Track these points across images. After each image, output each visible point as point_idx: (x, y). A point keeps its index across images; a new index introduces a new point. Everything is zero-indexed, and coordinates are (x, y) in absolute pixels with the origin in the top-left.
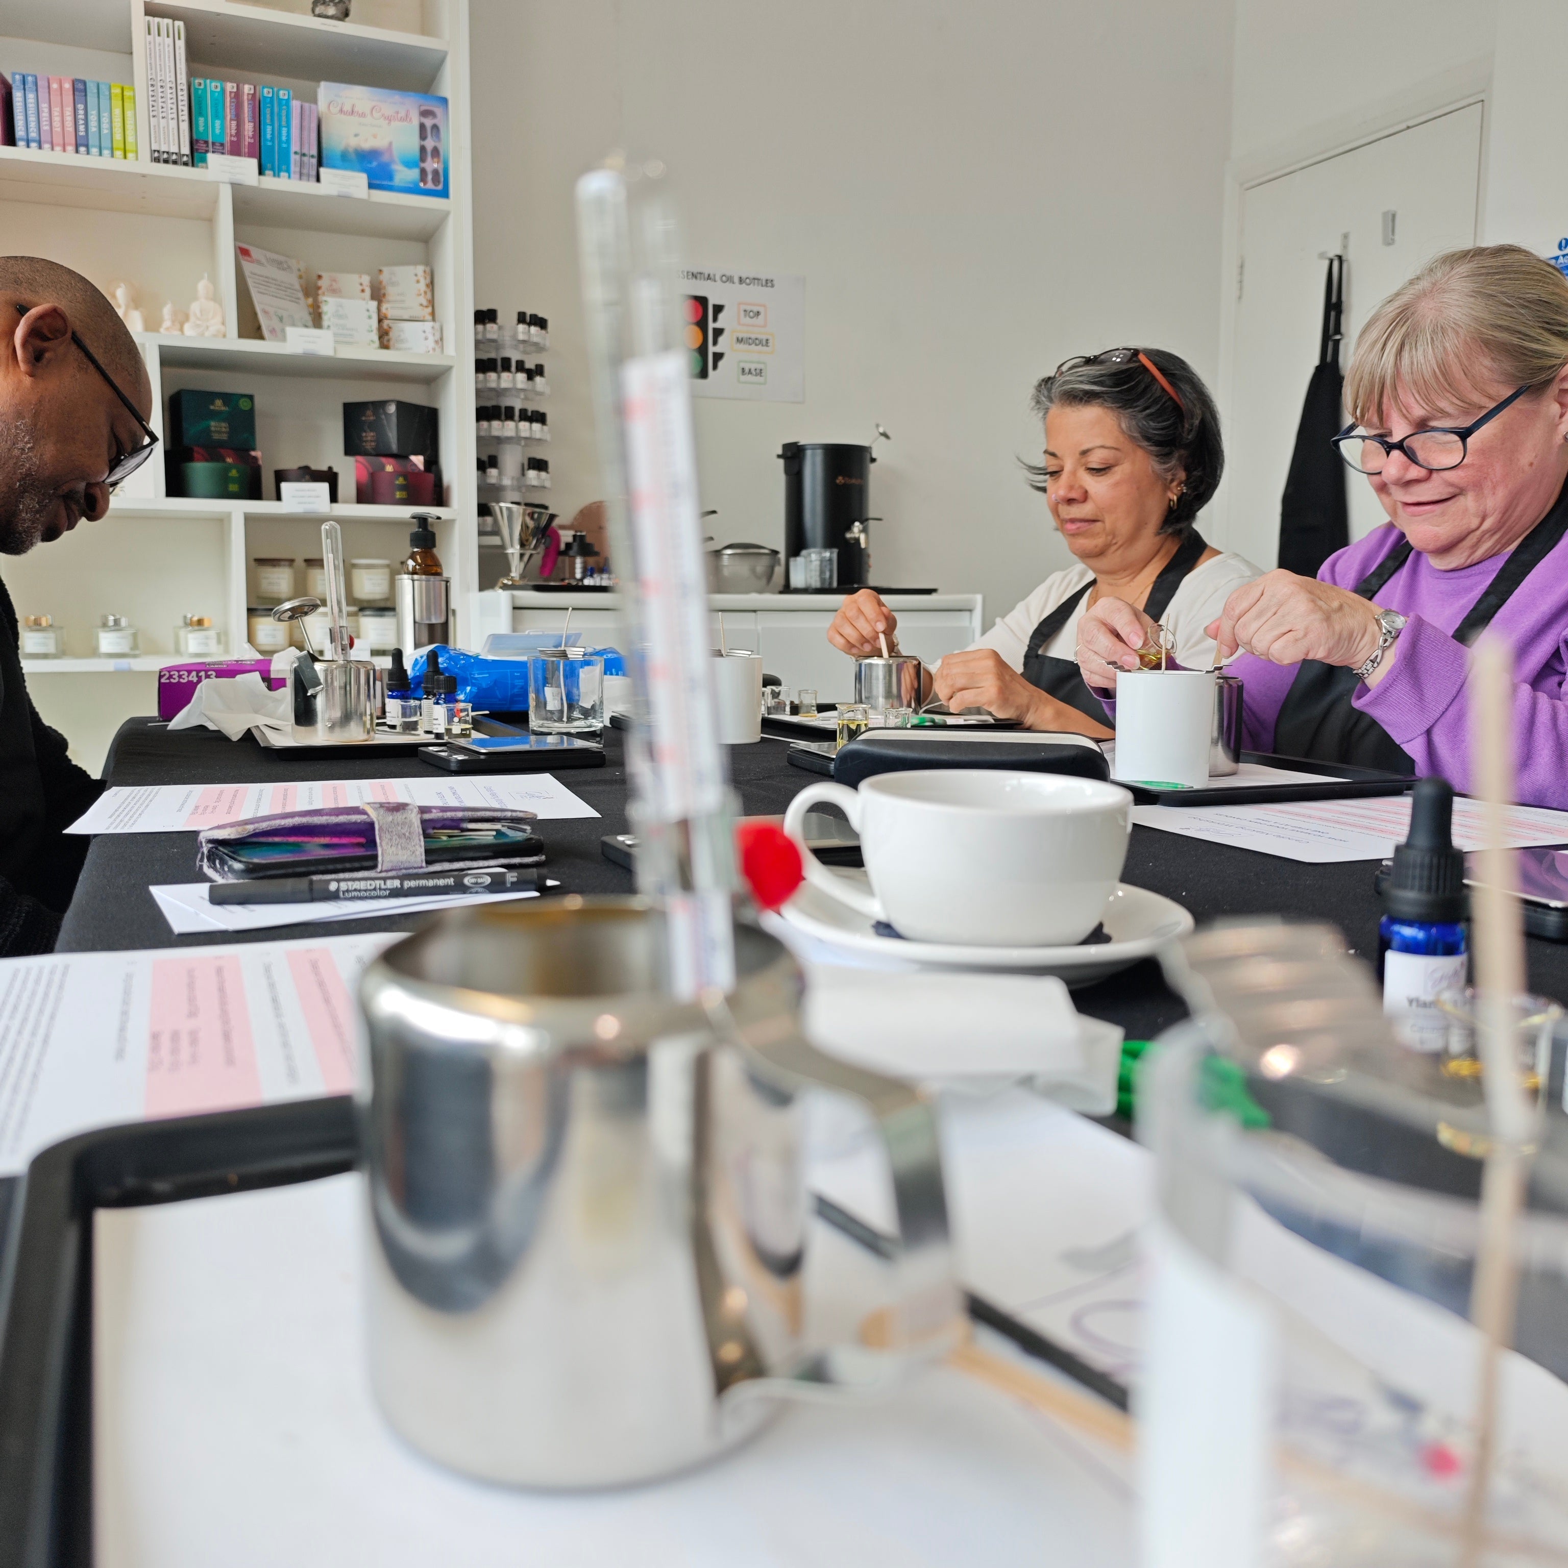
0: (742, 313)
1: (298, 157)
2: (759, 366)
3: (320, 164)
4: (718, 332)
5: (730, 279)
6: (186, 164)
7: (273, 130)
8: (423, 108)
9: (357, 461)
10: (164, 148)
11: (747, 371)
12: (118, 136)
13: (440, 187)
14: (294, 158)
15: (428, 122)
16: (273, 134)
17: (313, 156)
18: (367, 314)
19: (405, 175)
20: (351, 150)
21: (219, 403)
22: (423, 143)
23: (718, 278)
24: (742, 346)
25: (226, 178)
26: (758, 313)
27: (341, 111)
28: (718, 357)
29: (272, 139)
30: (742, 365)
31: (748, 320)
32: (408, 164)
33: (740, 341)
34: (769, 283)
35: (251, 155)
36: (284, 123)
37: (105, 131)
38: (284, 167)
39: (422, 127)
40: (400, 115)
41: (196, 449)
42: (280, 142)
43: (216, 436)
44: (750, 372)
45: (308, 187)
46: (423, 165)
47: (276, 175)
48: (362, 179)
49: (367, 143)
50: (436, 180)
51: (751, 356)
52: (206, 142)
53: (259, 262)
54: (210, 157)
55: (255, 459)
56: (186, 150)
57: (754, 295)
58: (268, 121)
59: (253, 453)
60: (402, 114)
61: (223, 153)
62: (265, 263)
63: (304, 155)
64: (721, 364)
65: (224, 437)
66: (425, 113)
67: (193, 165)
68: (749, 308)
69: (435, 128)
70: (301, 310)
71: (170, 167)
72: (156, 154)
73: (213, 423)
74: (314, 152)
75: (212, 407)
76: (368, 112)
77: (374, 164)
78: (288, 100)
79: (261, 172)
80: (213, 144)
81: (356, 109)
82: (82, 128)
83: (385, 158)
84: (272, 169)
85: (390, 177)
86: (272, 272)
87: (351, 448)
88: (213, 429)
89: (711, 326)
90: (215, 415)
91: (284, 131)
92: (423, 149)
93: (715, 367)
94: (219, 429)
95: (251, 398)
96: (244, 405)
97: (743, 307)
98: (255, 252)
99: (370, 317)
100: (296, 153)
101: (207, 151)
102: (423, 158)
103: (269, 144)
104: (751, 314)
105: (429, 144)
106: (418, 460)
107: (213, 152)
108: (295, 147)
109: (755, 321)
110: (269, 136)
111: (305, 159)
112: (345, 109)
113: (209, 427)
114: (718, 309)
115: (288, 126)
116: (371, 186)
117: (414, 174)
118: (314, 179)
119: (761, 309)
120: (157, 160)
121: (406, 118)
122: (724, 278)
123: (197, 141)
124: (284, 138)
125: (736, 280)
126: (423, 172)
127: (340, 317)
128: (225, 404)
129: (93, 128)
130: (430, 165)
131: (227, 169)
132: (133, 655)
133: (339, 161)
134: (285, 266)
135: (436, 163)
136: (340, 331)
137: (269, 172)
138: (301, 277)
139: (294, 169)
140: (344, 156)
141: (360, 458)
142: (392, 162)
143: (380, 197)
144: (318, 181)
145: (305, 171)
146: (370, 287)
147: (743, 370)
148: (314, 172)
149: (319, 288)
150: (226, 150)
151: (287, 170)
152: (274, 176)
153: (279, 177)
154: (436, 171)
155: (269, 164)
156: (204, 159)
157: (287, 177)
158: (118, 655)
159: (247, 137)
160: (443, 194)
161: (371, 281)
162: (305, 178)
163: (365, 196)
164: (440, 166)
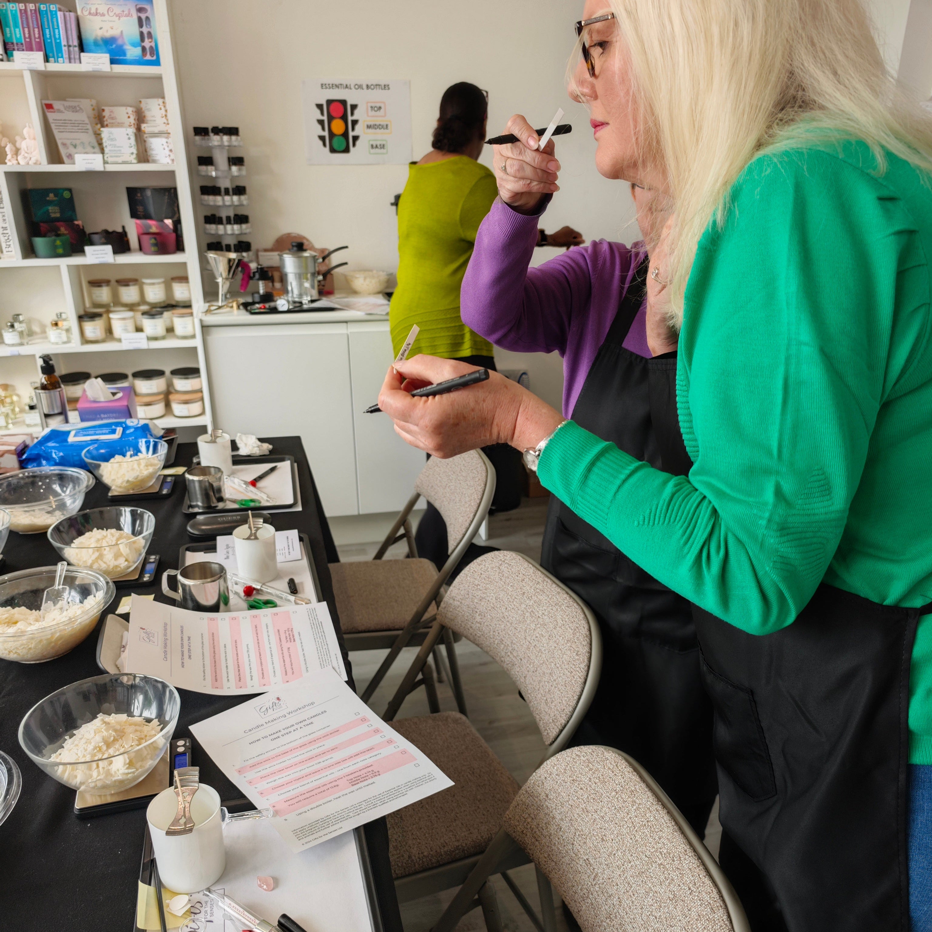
0: (370, 109)
1: (66, 48)
2: (382, 143)
3: (81, 50)
4: (355, 122)
5: (360, 87)
6: (2, 60)
7: (50, 31)
8: (138, 7)
9: (136, 224)
11: (374, 146)
13: (154, 58)
14: (65, 49)
15: (143, 16)
16: (50, 34)
17: (75, 46)
18: (128, 136)
19: (133, 52)
20: (99, 38)
21: (51, 195)
22: (141, 30)
23: (352, 87)
24: (370, 131)
25: (25, 67)
26: (380, 108)
27: (90, 13)
28: (355, 138)
30: (371, 143)
31: (373, 113)
32: (134, 45)
33: (369, 127)
34: (386, 87)
35: (39, 50)
36: (56, 27)
38: (60, 55)
39: (140, 19)
40: (125, 13)
41: (42, 224)
42: (55, 39)
43: (53, 215)
44: (377, 147)
45: (73, 67)
46: (143, 44)
47: (56, 61)
48: (105, 58)
49: (108, 34)
50: (152, 54)
51: (378, 136)
52: (13, 43)
53: (59, 111)
54: (16, 53)
55: (78, 225)
57: (376, 96)
58: (46, 27)
59: (76, 222)
60: (126, 12)
61: (23, 50)
62: (64, 110)
63: (70, 46)
64: (358, 143)
65: (58, 215)
66: (140, 10)
67: (9, 60)
68: (373, 105)
69: (147, 18)
70: (89, 138)
73: (50, 208)
74: (76, 43)
75: (48, 199)
76: (106, 13)
77: (114, 46)
78: (56, 11)
79: (47, 60)
80: (17, 44)
81: (98, 12)
83: (120, 42)
84: (53, 57)
85: (124, 54)
86: (69, 116)
87: (134, 215)
88: (50, 211)
89: (350, 118)
90: (50, 203)
91: (57, 31)
92: (142, 34)
93: (354, 145)
94: (54, 212)
95: (70, 190)
96: (66, 195)
97: (370, 105)
98: (57, 105)
99: (129, 139)
100: (65, 46)
101: (14, 50)
102: (142, 39)
103: (49, 41)
104: (376, 109)
105: (145, 30)
106: (169, 222)
107: (18, 50)
108: (64, 42)
109: (378, 113)
110: (48, 36)
111: (71, 49)
112: (92, 12)
113: (48, 211)
114: (354, 107)
115: (58, 28)
116: (113, 62)
117: (138, 51)
118: (78, 61)
119: (382, 105)
121: (129, 15)
122: (356, 86)
124: (57, 36)
125: (365, 87)
126: (144, 49)
127: (112, 140)
128: (56, 195)
130: (147, 44)
131: (26, 61)
132: (21, 344)
133: (93, 48)
134: (78, 109)
135: (150, 42)
136: (113, 149)
137: (51, 59)
138: (94, 110)
139: (66, 55)
140: (96, 43)
141: (139, 221)
142: (124, 44)
143: (118, 69)
144: (80, 63)
145: (72, 56)
146: (134, 114)
147: (372, 146)
148: (77, 57)
149: (104, 117)
150: (24, 48)
151: (62, 57)
152: (55, 62)
153: (58, 62)
154: (151, 47)
155: (51, 55)
156: (12, 55)
157: (62, 62)
158: (13, 345)
159: (35, 38)
160: (157, 63)
161: (134, 110)
162: (73, 61)
163: (109, 70)
164: (153, 44)
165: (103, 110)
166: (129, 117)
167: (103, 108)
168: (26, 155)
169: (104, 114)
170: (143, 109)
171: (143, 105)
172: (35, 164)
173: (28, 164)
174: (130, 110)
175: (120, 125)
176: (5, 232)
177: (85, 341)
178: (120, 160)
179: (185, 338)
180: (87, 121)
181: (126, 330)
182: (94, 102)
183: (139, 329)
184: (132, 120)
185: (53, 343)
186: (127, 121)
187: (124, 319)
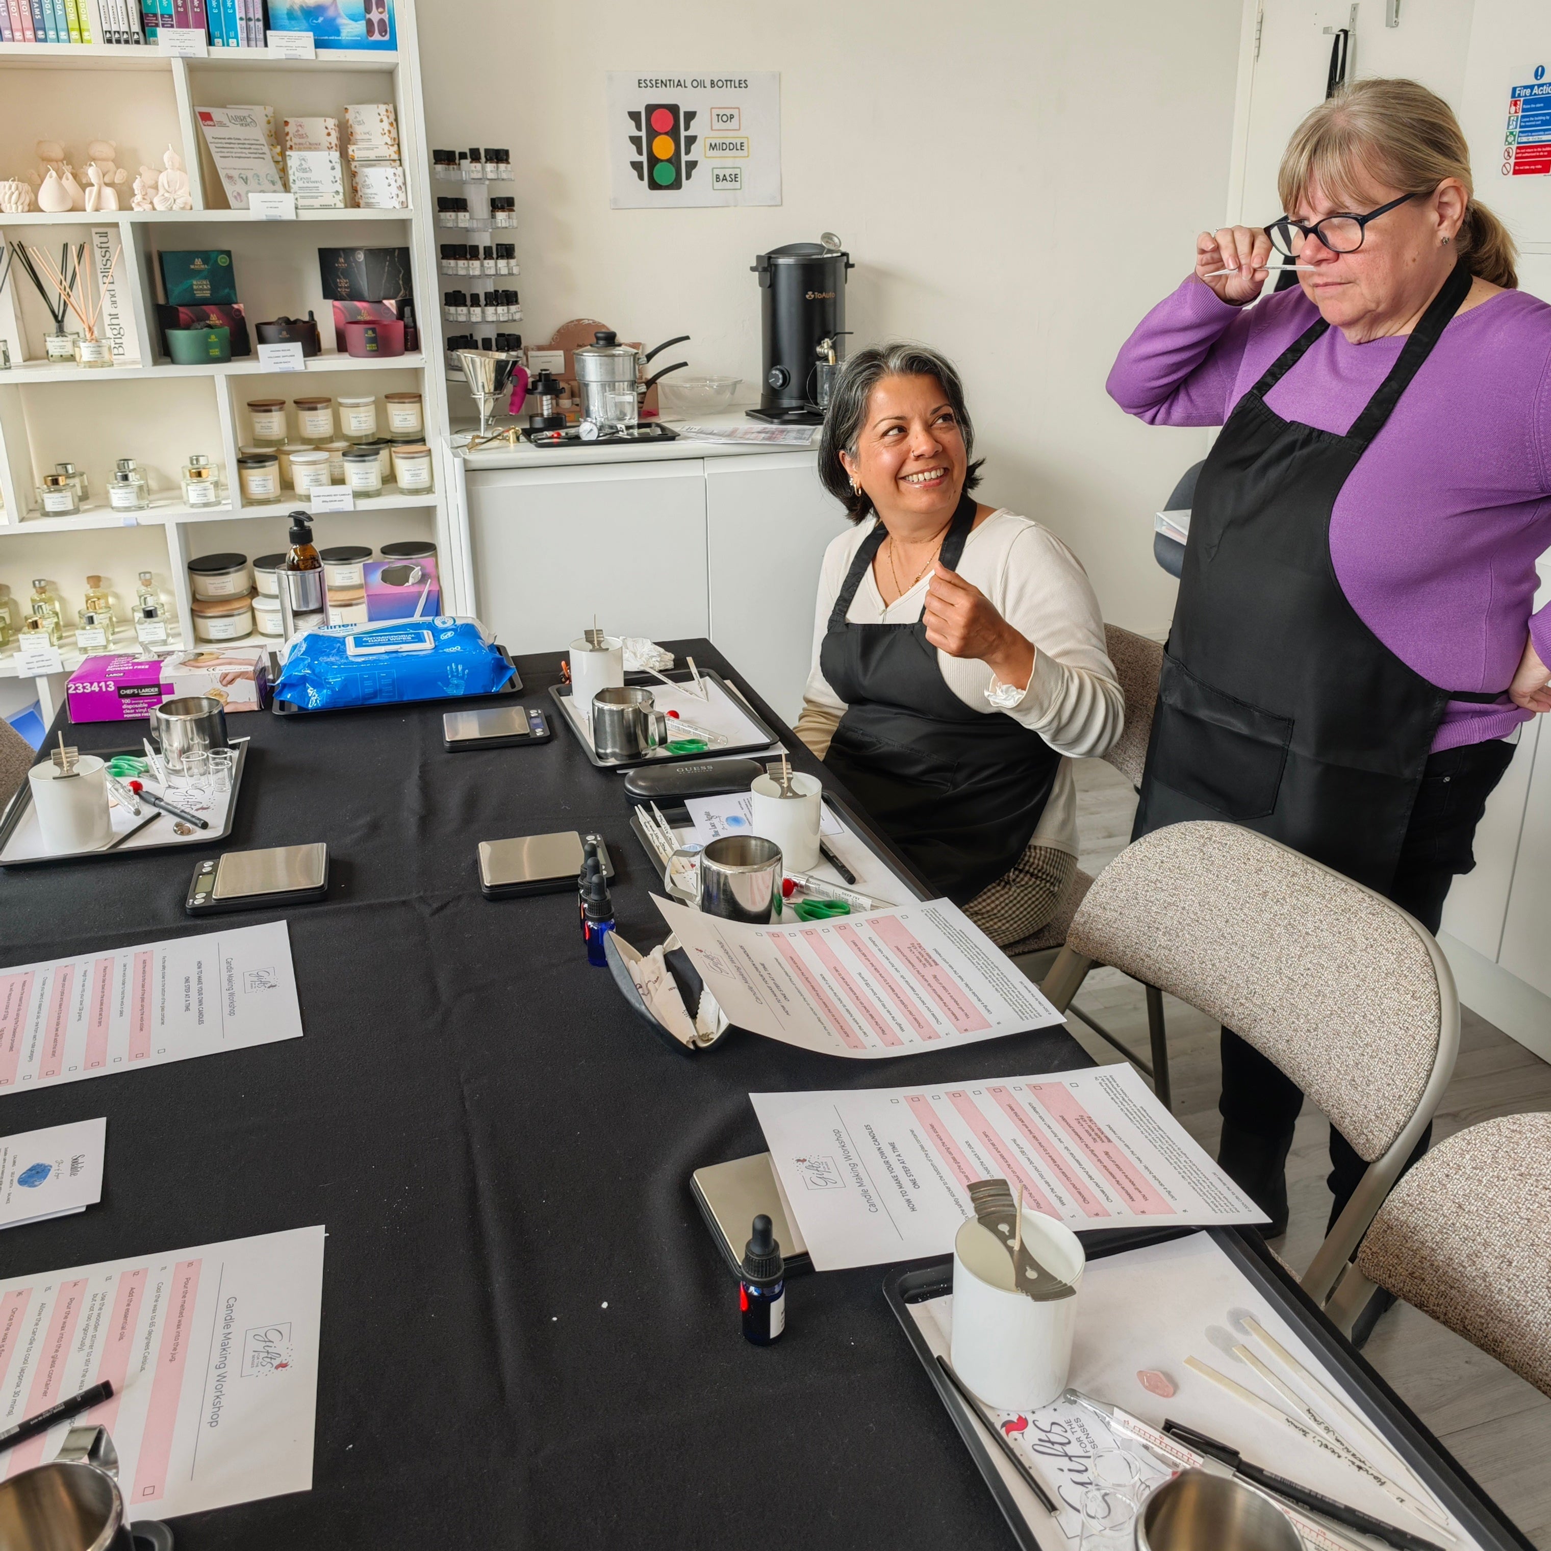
0: (715, 118)
1: (244, 22)
2: (733, 172)
3: (267, 26)
4: (691, 140)
5: (701, 84)
6: (137, 42)
9: (334, 306)
10: (115, 28)
11: (721, 178)
12: (72, 17)
13: (387, 38)
14: (241, 25)
17: (258, 20)
18: (331, 165)
19: (352, 29)
20: (296, 7)
21: (198, 262)
23: (688, 84)
24: (715, 153)
25: (176, 52)
26: (732, 117)
28: (692, 165)
29: (218, 7)
30: (716, 172)
31: (721, 125)
32: (354, 18)
33: (713, 147)
34: (742, 84)
35: (198, 26)
37: (60, 13)
38: (232, 34)
41: (181, 309)
42: (226, 8)
43: (199, 294)
44: (725, 179)
45: (256, 53)
46: (368, 16)
47: (226, 44)
48: (308, 38)
50: (383, 32)
51: (727, 161)
52: (155, 15)
53: (221, 124)
54: (160, 30)
55: (239, 311)
56: (136, 27)
57: (727, 98)
59: (235, 306)
61: (172, 26)
62: (228, 124)
63: (250, 19)
65: (207, 294)
67: (146, 43)
68: (721, 112)
70: (267, 168)
71: (123, 46)
72: (108, 35)
73: (195, 283)
74: (259, 14)
75: (192, 267)
77: (321, 19)
79: (210, 42)
80: (162, 16)
82: (37, 11)
83: (331, 13)
84: (221, 37)
85: (338, 32)
86: (235, 131)
87: (329, 292)
88: (195, 287)
89: (683, 133)
90: (196, 273)
93: (688, 177)
94: (202, 288)
95: (228, 253)
96: (223, 261)
97: (715, 112)
98: (217, 114)
99: (333, 168)
100: (241, 19)
101: (157, 25)
102: (368, 8)
103: (216, 11)
104: (725, 118)
106: (391, 304)
107: (163, 26)
108: (240, 13)
109: (729, 125)
111: (252, 23)
113: (192, 285)
114: (690, 116)
116: (319, 44)
117: (361, 27)
118: (262, 43)
119: (735, 112)
120: (109, 41)
122: (695, 84)
123: (147, 15)
124: (229, 4)
125: (708, 84)
126: (369, 23)
127: (304, 170)
128: (205, 262)
129: (48, 11)
130: (375, 16)
131: (178, 43)
132: (141, 508)
133: (286, 22)
134: (249, 120)
135: (381, 13)
136: (306, 185)
137: (218, 41)
138: (269, 122)
139: (242, 35)
140: (291, 15)
141: (337, 303)
142: (339, 15)
143: (329, 55)
144: (266, 45)
145: (253, 36)
146: (337, 129)
147: (718, 177)
148: (261, 36)
149: (287, 134)
150: (174, 23)
151: (236, 37)
152: (223, 45)
153: (228, 45)
154: (382, 21)
155: (217, 33)
156: (154, 35)
157: (235, 44)
158: (127, 509)
159: (193, 7)
160: (391, 45)
161: (337, 123)
162: (253, 43)
163: (312, 56)
164: (385, 17)
165: (286, 123)
166: (329, 134)
167: (286, 119)
168: (167, 195)
169: (287, 129)
170: (350, 122)
171: (350, 116)
172: (183, 208)
173: (171, 209)
174: (331, 123)
175: (313, 147)
176: (115, 321)
177: (248, 501)
178: (316, 203)
179: (416, 492)
180: (263, 141)
181: (317, 482)
182: (270, 110)
183: (338, 481)
184: (334, 139)
185: (193, 506)
186: (325, 141)
187: (313, 463)
